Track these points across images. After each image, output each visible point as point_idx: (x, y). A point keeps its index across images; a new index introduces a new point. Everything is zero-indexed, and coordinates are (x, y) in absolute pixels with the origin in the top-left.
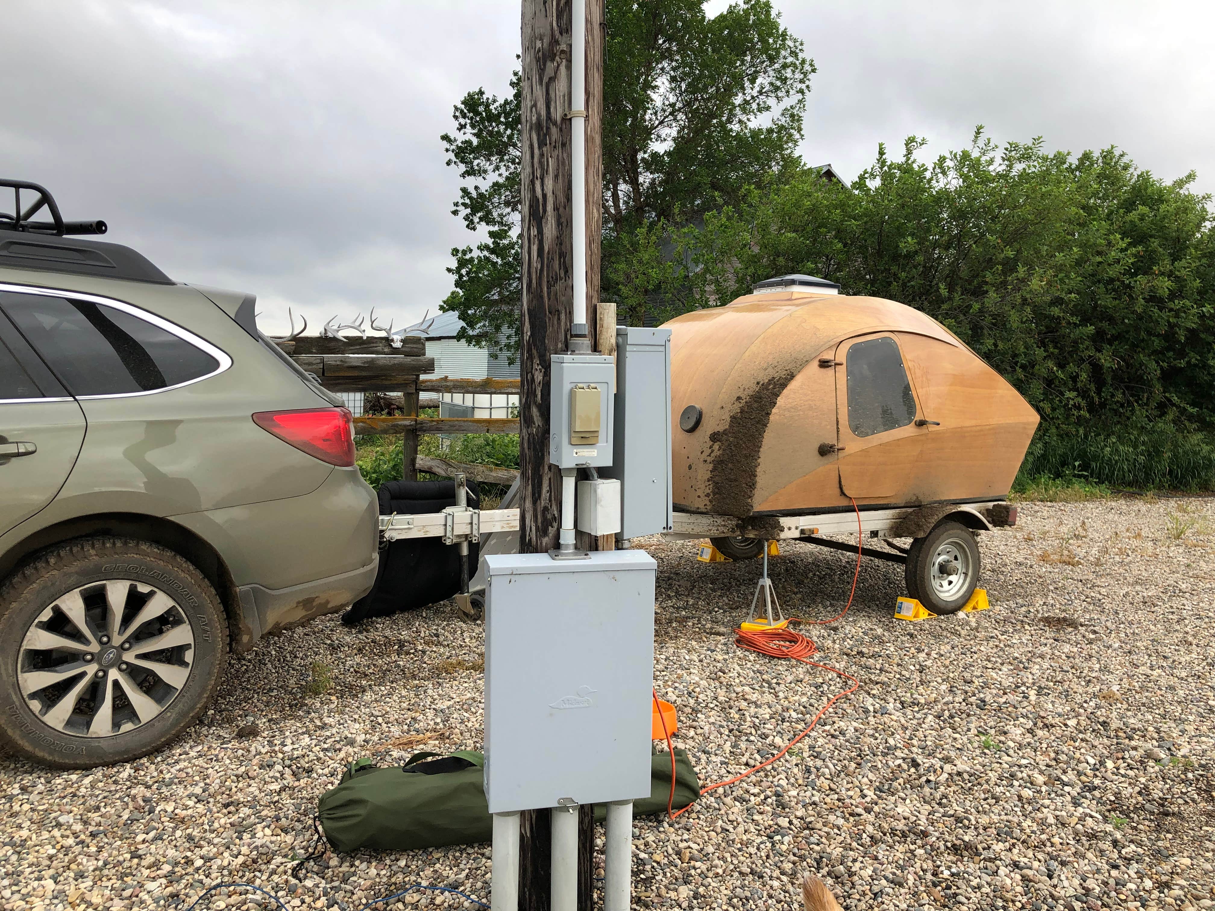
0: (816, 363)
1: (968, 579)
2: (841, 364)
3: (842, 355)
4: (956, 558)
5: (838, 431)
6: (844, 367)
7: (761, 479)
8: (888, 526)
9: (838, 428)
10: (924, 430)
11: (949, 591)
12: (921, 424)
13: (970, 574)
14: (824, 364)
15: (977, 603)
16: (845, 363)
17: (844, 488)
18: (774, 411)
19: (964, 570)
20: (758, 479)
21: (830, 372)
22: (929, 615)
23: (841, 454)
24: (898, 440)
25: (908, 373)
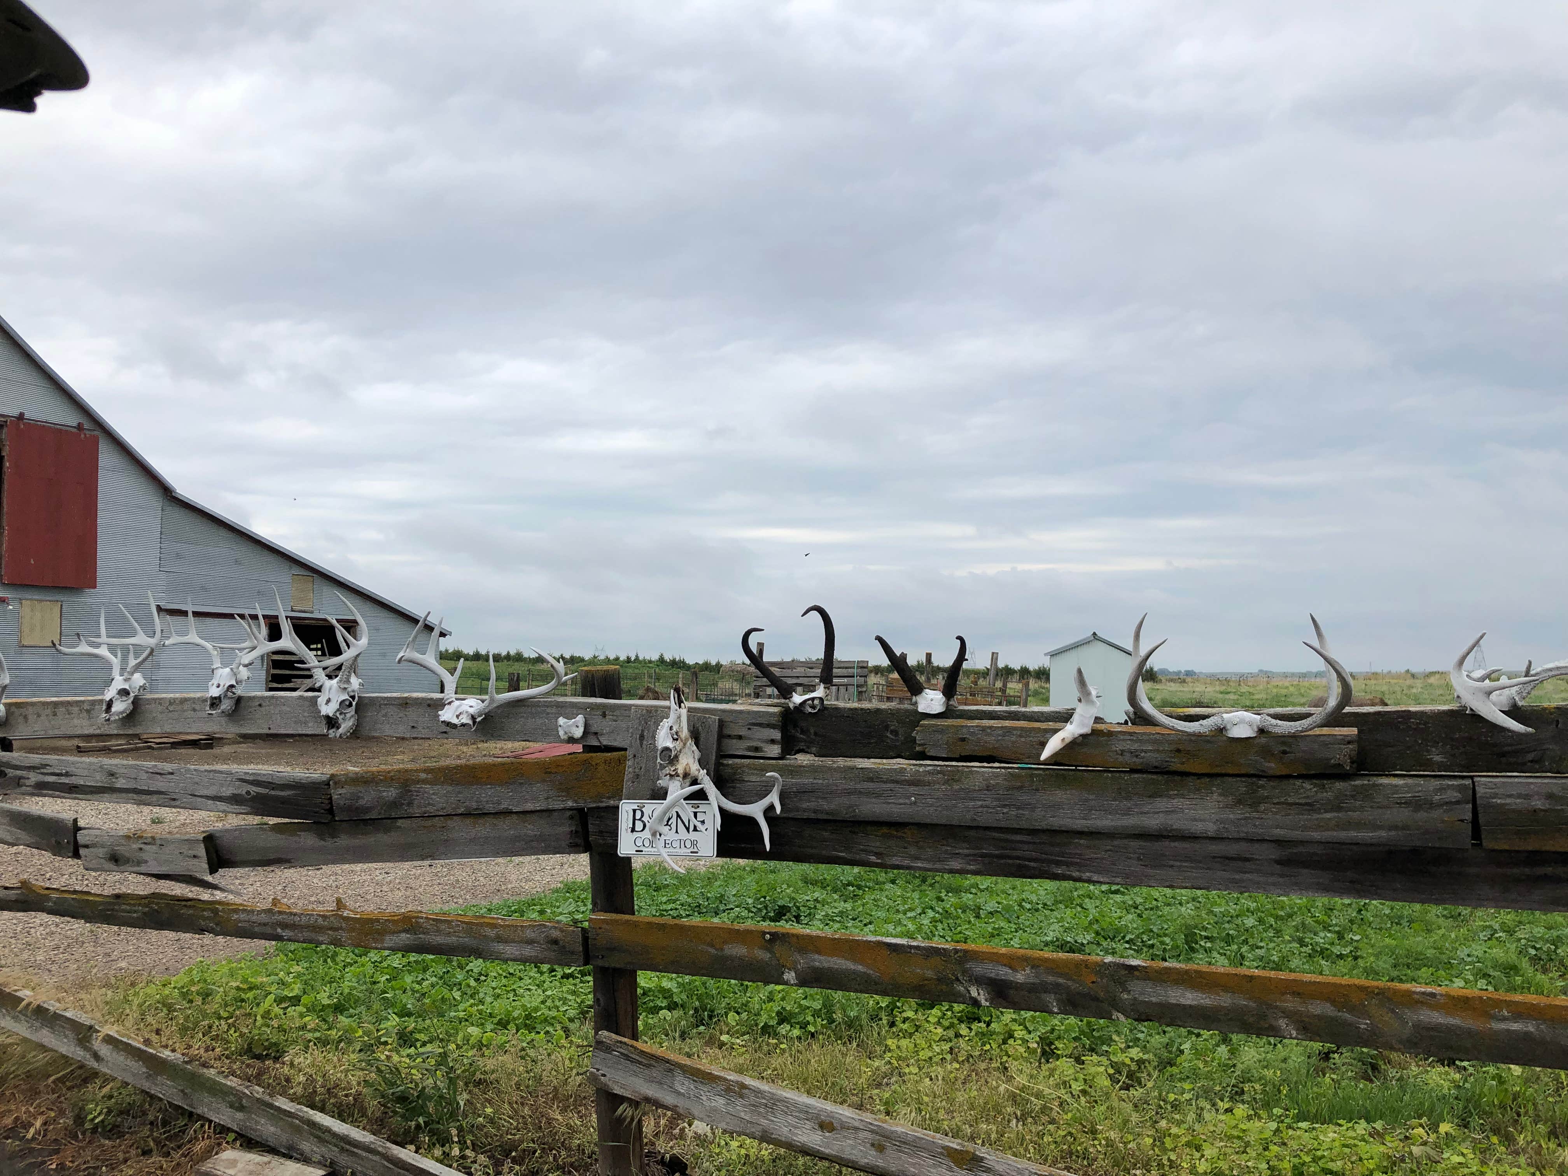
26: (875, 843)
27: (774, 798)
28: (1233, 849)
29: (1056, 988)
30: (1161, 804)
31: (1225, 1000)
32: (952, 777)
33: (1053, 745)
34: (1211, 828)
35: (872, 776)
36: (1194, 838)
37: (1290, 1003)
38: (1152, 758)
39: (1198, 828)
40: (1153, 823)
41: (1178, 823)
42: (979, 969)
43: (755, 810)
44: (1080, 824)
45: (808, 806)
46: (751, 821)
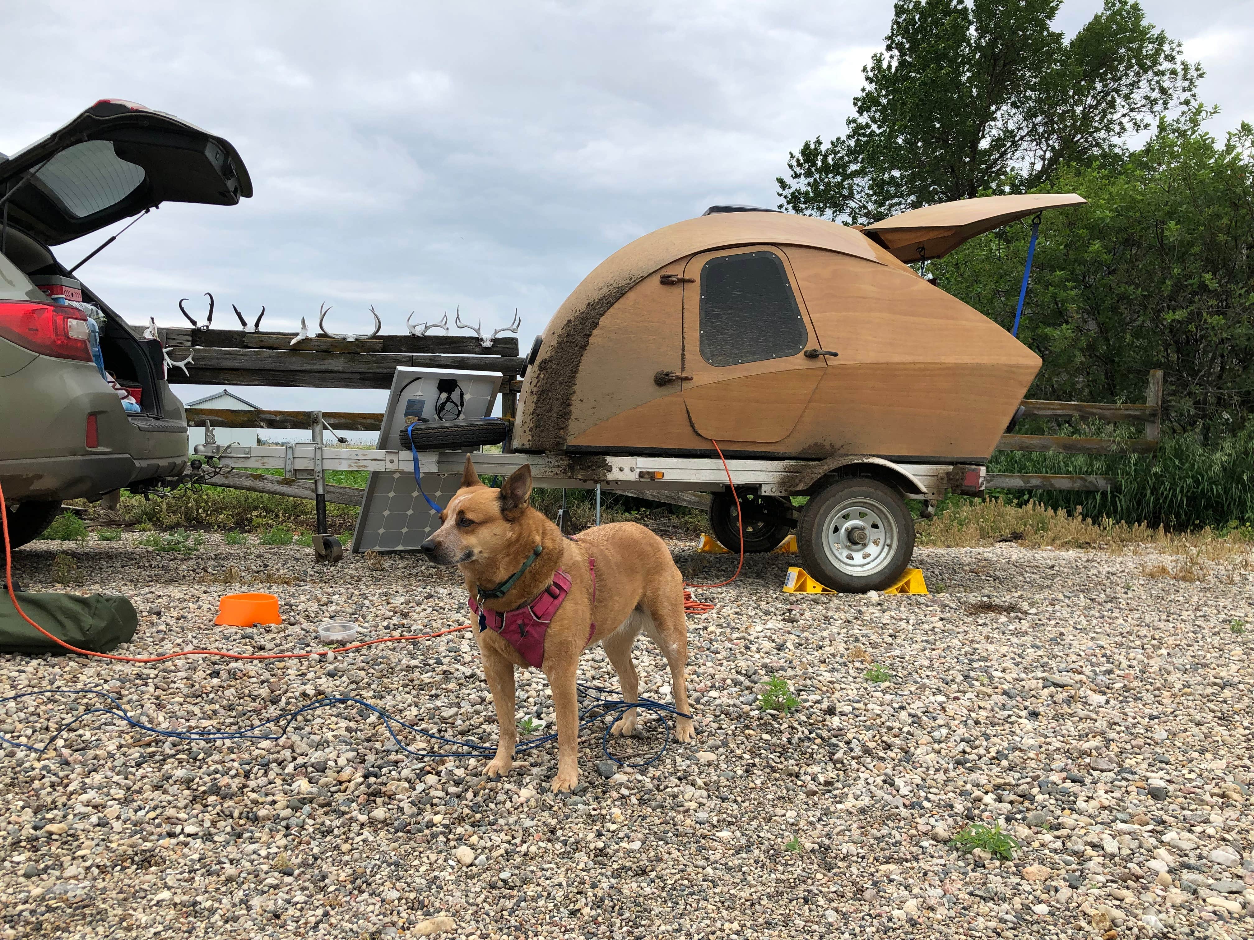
0: (656, 279)
1: (892, 553)
2: (692, 281)
3: (695, 270)
4: (875, 526)
5: (683, 359)
6: (697, 285)
7: (577, 409)
8: (776, 480)
9: (683, 355)
10: (819, 364)
11: (864, 565)
12: (812, 355)
13: (895, 546)
14: (666, 281)
15: (907, 584)
16: (698, 279)
17: (696, 426)
18: (595, 332)
19: (888, 542)
20: (573, 408)
21: (677, 291)
22: (824, 590)
23: (686, 385)
24: (776, 373)
25: (797, 294)
26: (227, 376)
27: (190, 359)
28: (346, 376)
29: (290, 421)
30: (326, 362)
31: (343, 421)
32: (257, 353)
33: (293, 342)
34: (340, 369)
35: (229, 353)
36: (336, 372)
37: (362, 420)
38: (324, 347)
39: (337, 369)
40: (323, 367)
41: (331, 367)
42: (264, 416)
43: (182, 364)
44: (300, 368)
45: (203, 363)
46: (179, 369)
